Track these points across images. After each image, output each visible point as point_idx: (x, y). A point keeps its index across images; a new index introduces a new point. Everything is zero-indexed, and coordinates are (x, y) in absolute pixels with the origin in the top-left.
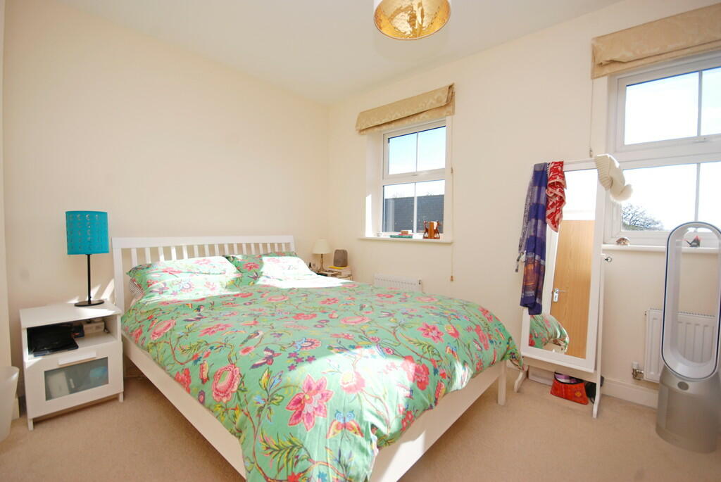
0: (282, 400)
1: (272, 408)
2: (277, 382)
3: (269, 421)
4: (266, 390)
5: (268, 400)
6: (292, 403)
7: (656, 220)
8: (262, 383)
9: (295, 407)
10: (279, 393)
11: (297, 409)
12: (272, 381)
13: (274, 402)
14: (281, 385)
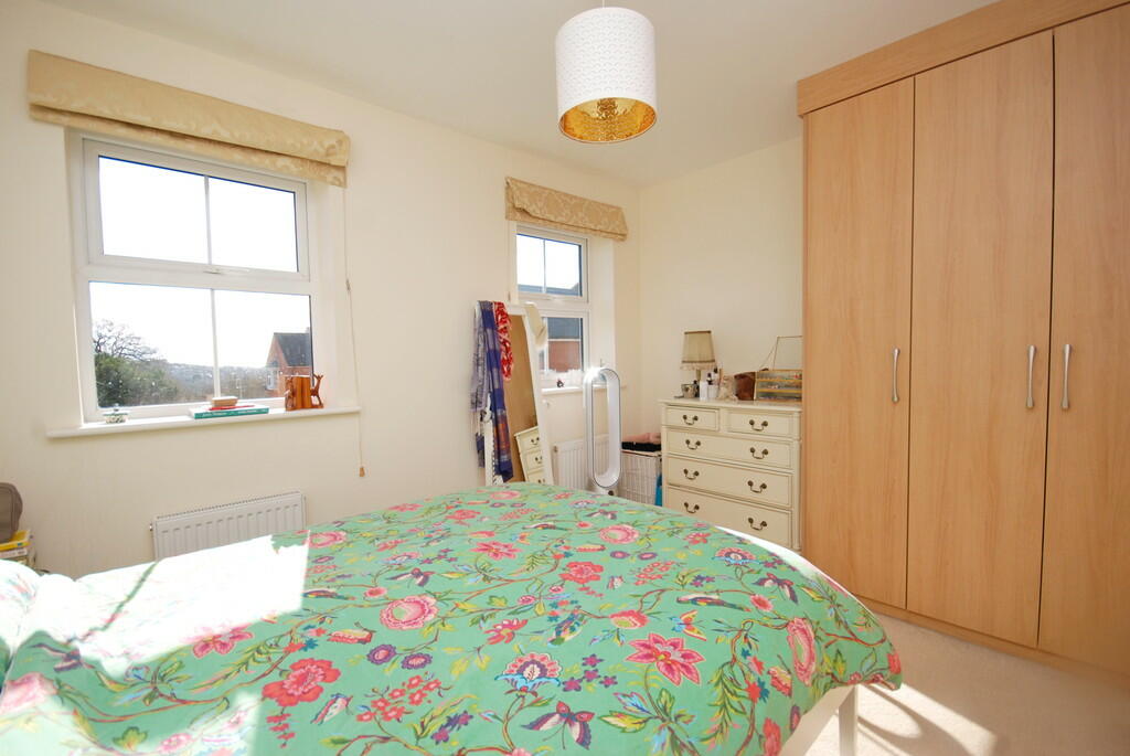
0: (667, 692)
1: (677, 713)
2: (636, 700)
3: (695, 719)
4: (645, 721)
5: (663, 720)
6: (670, 676)
7: (152, 347)
8: (631, 727)
9: (676, 673)
10: (655, 696)
11: (679, 670)
12: (635, 709)
13: (669, 705)
14: (643, 693)
